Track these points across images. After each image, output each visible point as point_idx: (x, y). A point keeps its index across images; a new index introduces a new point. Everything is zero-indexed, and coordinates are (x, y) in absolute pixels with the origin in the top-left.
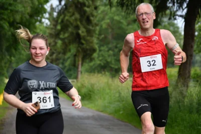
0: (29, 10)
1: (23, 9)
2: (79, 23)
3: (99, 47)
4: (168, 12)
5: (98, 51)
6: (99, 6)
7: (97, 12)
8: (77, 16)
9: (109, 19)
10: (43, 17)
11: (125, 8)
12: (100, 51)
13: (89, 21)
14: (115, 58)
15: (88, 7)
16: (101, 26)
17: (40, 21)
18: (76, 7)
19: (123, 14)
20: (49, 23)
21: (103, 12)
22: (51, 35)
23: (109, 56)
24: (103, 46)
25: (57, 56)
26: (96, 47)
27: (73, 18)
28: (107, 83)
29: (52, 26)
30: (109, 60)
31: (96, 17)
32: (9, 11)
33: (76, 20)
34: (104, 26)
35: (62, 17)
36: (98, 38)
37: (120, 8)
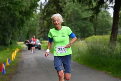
0: (29, 5)
1: (26, 5)
2: (56, 11)
4: (104, 4)
6: (67, 2)
7: (66, 6)
8: (55, 8)
9: (72, 9)
10: (37, 9)
11: (81, 3)
13: (61, 10)
14: (75, 30)
15: (61, 3)
17: (35, 11)
18: (55, 3)
19: (80, 6)
20: (40, 12)
21: (69, 5)
22: (41, 18)
24: (69, 24)
25: (44, 29)
27: (53, 9)
29: (41, 14)
31: (65, 8)
32: (19, 6)
34: (69, 13)
35: (47, 9)
36: (66, 20)
37: (78, 3)
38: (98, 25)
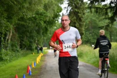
0: (53, 15)
1: (50, 15)
2: (76, 21)
3: (85, 32)
5: (84, 34)
6: (86, 13)
7: (84, 16)
8: (75, 18)
9: (90, 19)
10: (59, 18)
11: (98, 13)
12: (86, 34)
13: (80, 20)
15: (80, 13)
16: (86, 22)
17: (58, 20)
18: (75, 13)
19: (97, 16)
21: (87, 16)
23: (90, 36)
24: (87, 32)
27: (73, 19)
30: (90, 38)
31: (84, 18)
32: (44, 16)
33: (74, 19)
34: (88, 22)
37: (95, 14)
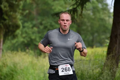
14: (40, 35)
26: (20, 23)
28: (32, 63)
36: (22, 14)
38: (84, 27)
